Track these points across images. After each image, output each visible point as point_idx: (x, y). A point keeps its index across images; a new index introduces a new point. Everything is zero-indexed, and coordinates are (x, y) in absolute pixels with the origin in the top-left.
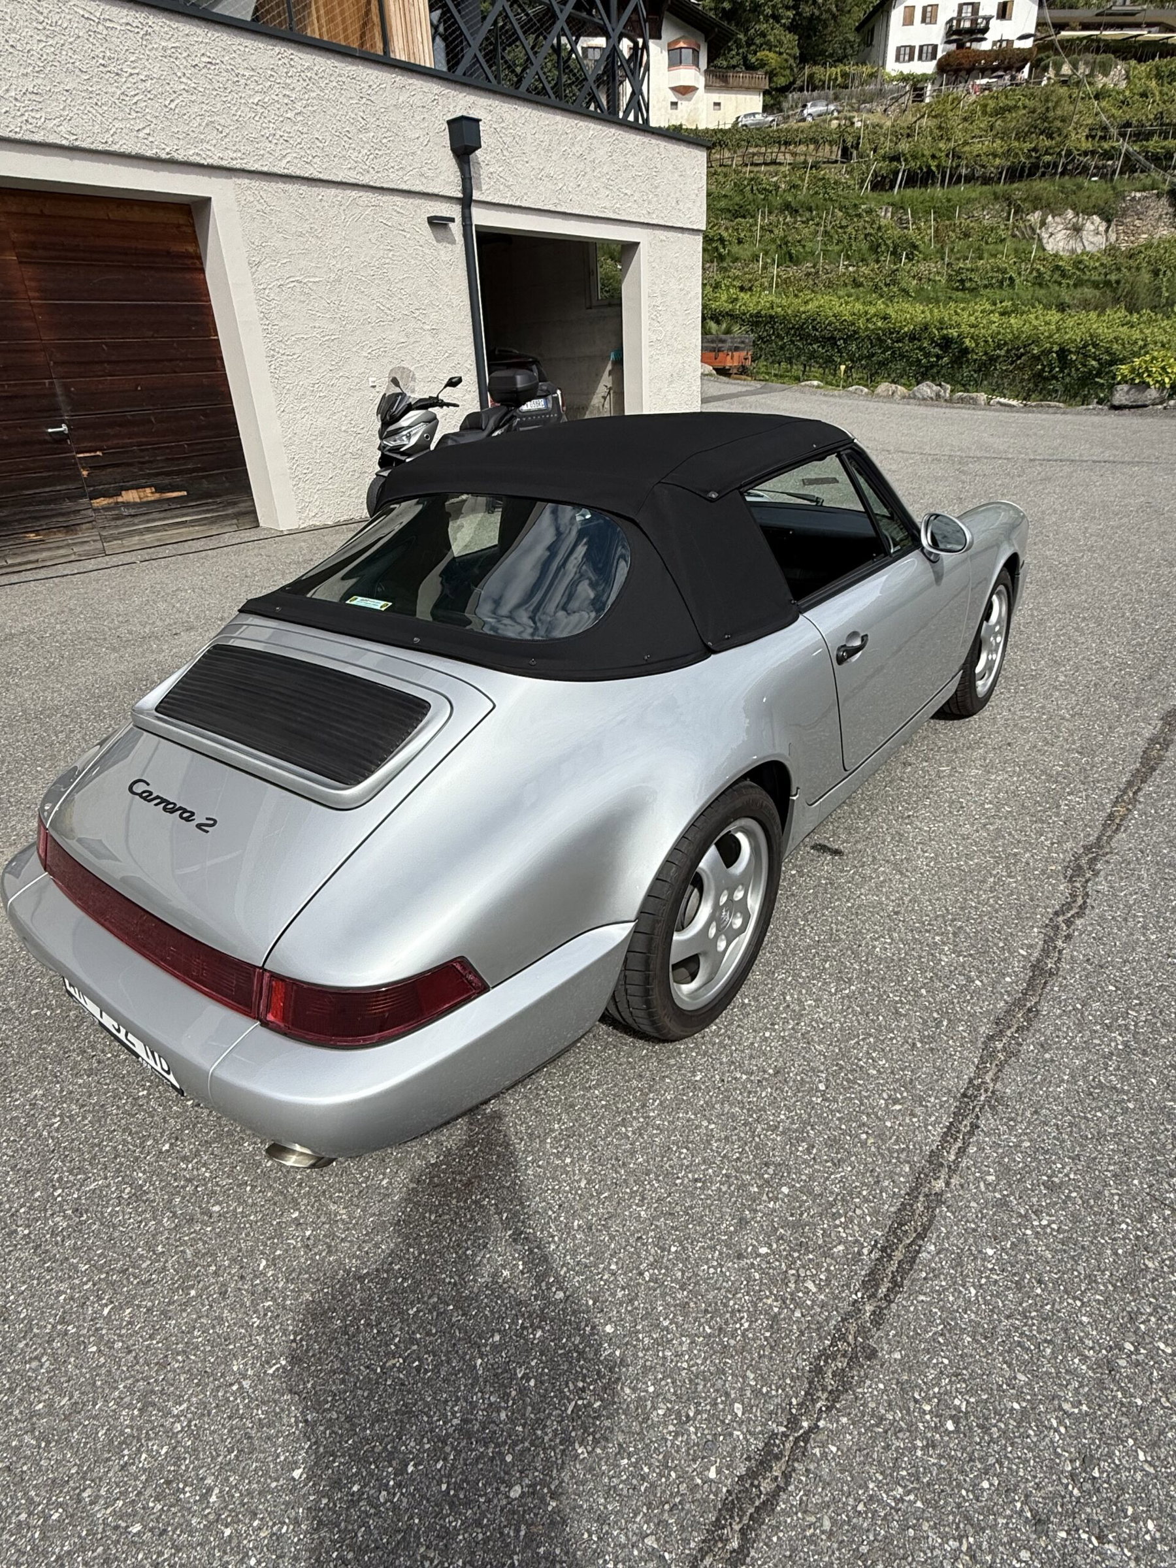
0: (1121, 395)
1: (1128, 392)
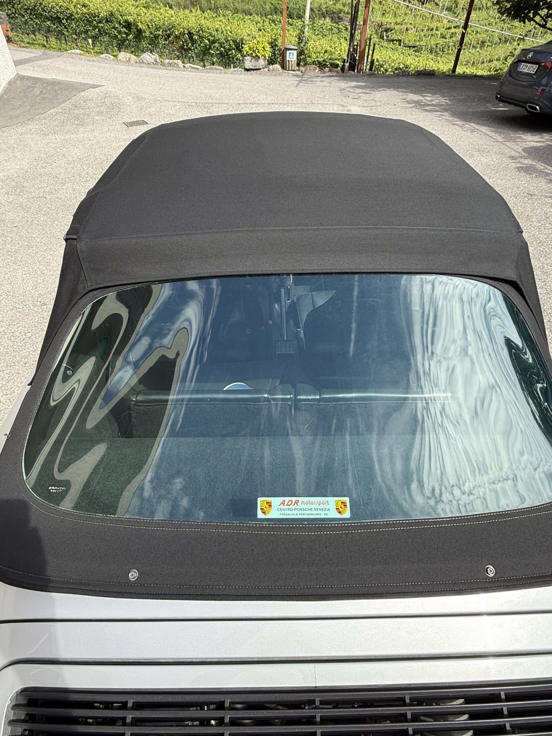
0: (248, 63)
1: (251, 61)
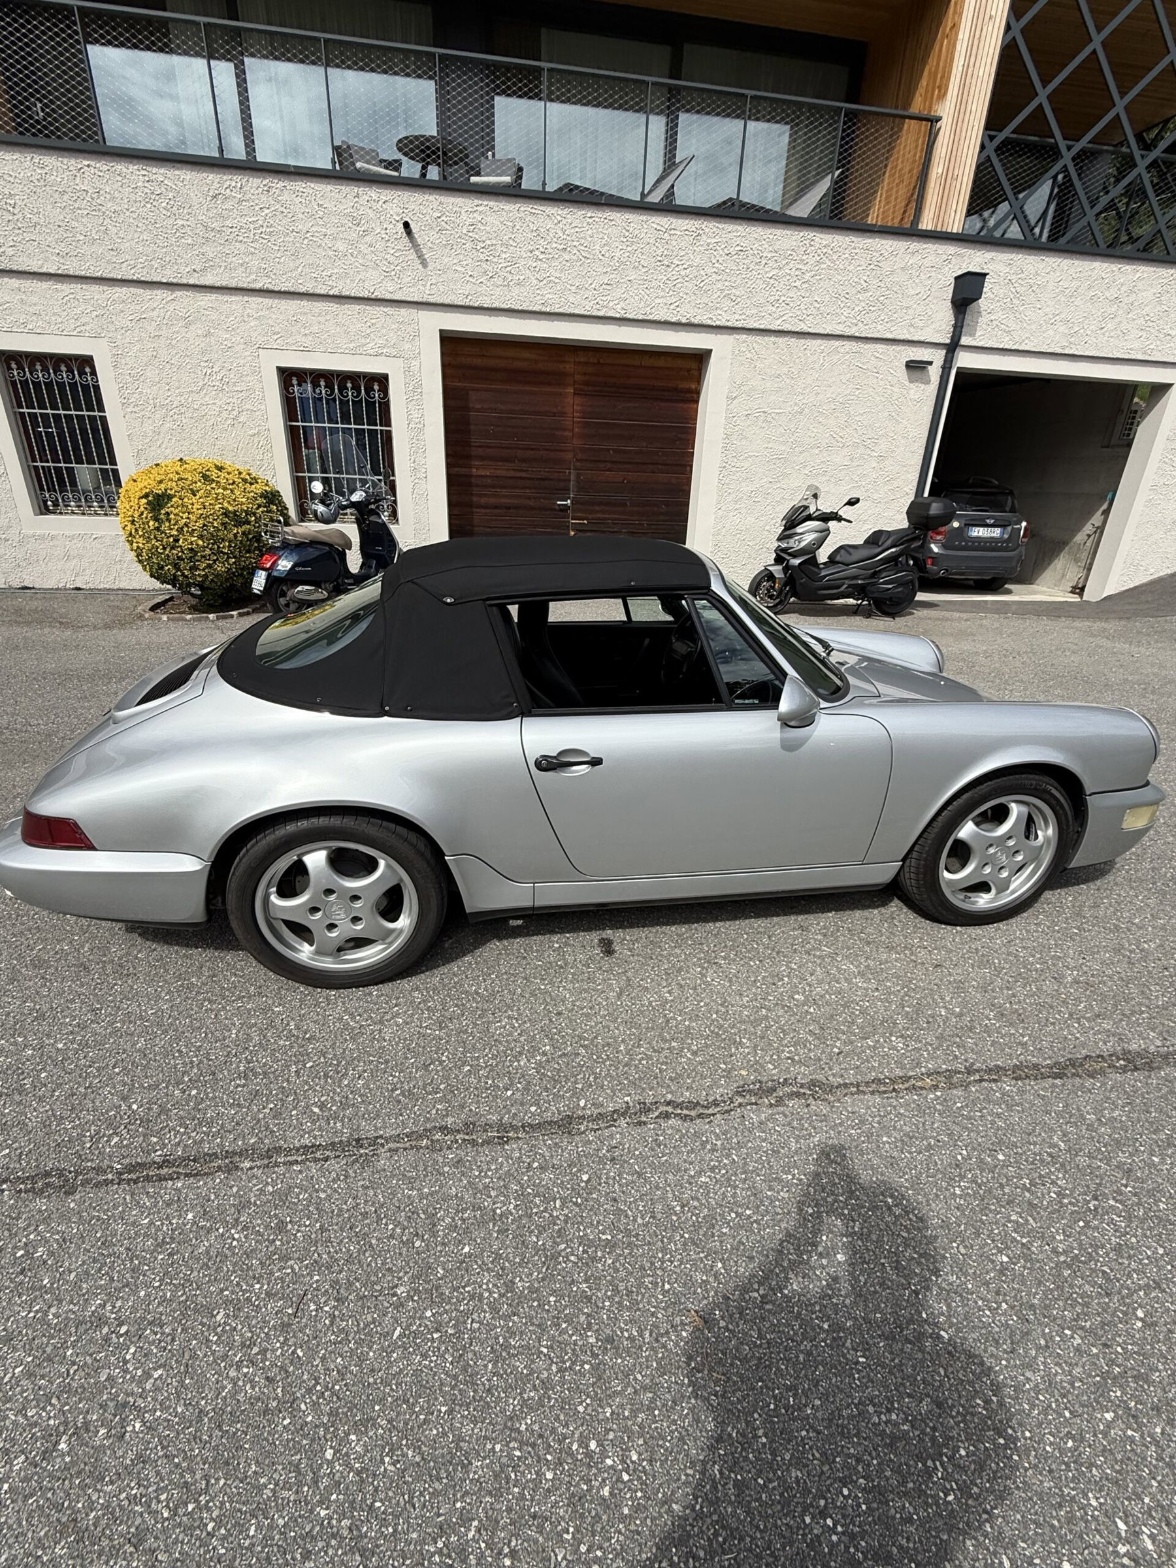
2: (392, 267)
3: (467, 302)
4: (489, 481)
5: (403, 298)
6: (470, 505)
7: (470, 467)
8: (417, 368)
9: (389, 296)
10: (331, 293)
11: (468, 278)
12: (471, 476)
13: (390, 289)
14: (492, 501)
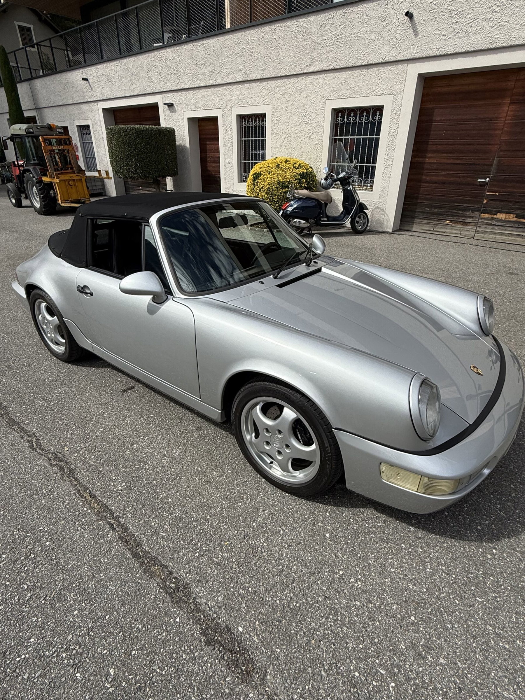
2: (398, 41)
3: (438, 53)
4: (435, 166)
5: (401, 59)
6: (420, 181)
7: (425, 157)
8: (400, 100)
9: (392, 59)
10: (363, 64)
11: (441, 37)
12: (425, 163)
13: (394, 55)
14: (434, 178)
